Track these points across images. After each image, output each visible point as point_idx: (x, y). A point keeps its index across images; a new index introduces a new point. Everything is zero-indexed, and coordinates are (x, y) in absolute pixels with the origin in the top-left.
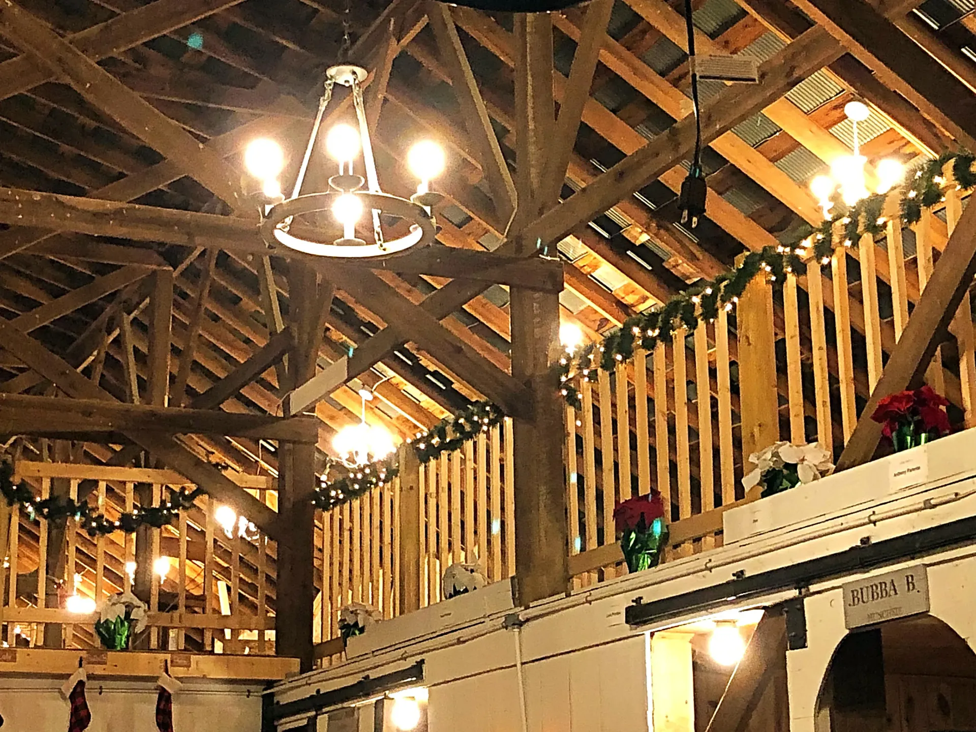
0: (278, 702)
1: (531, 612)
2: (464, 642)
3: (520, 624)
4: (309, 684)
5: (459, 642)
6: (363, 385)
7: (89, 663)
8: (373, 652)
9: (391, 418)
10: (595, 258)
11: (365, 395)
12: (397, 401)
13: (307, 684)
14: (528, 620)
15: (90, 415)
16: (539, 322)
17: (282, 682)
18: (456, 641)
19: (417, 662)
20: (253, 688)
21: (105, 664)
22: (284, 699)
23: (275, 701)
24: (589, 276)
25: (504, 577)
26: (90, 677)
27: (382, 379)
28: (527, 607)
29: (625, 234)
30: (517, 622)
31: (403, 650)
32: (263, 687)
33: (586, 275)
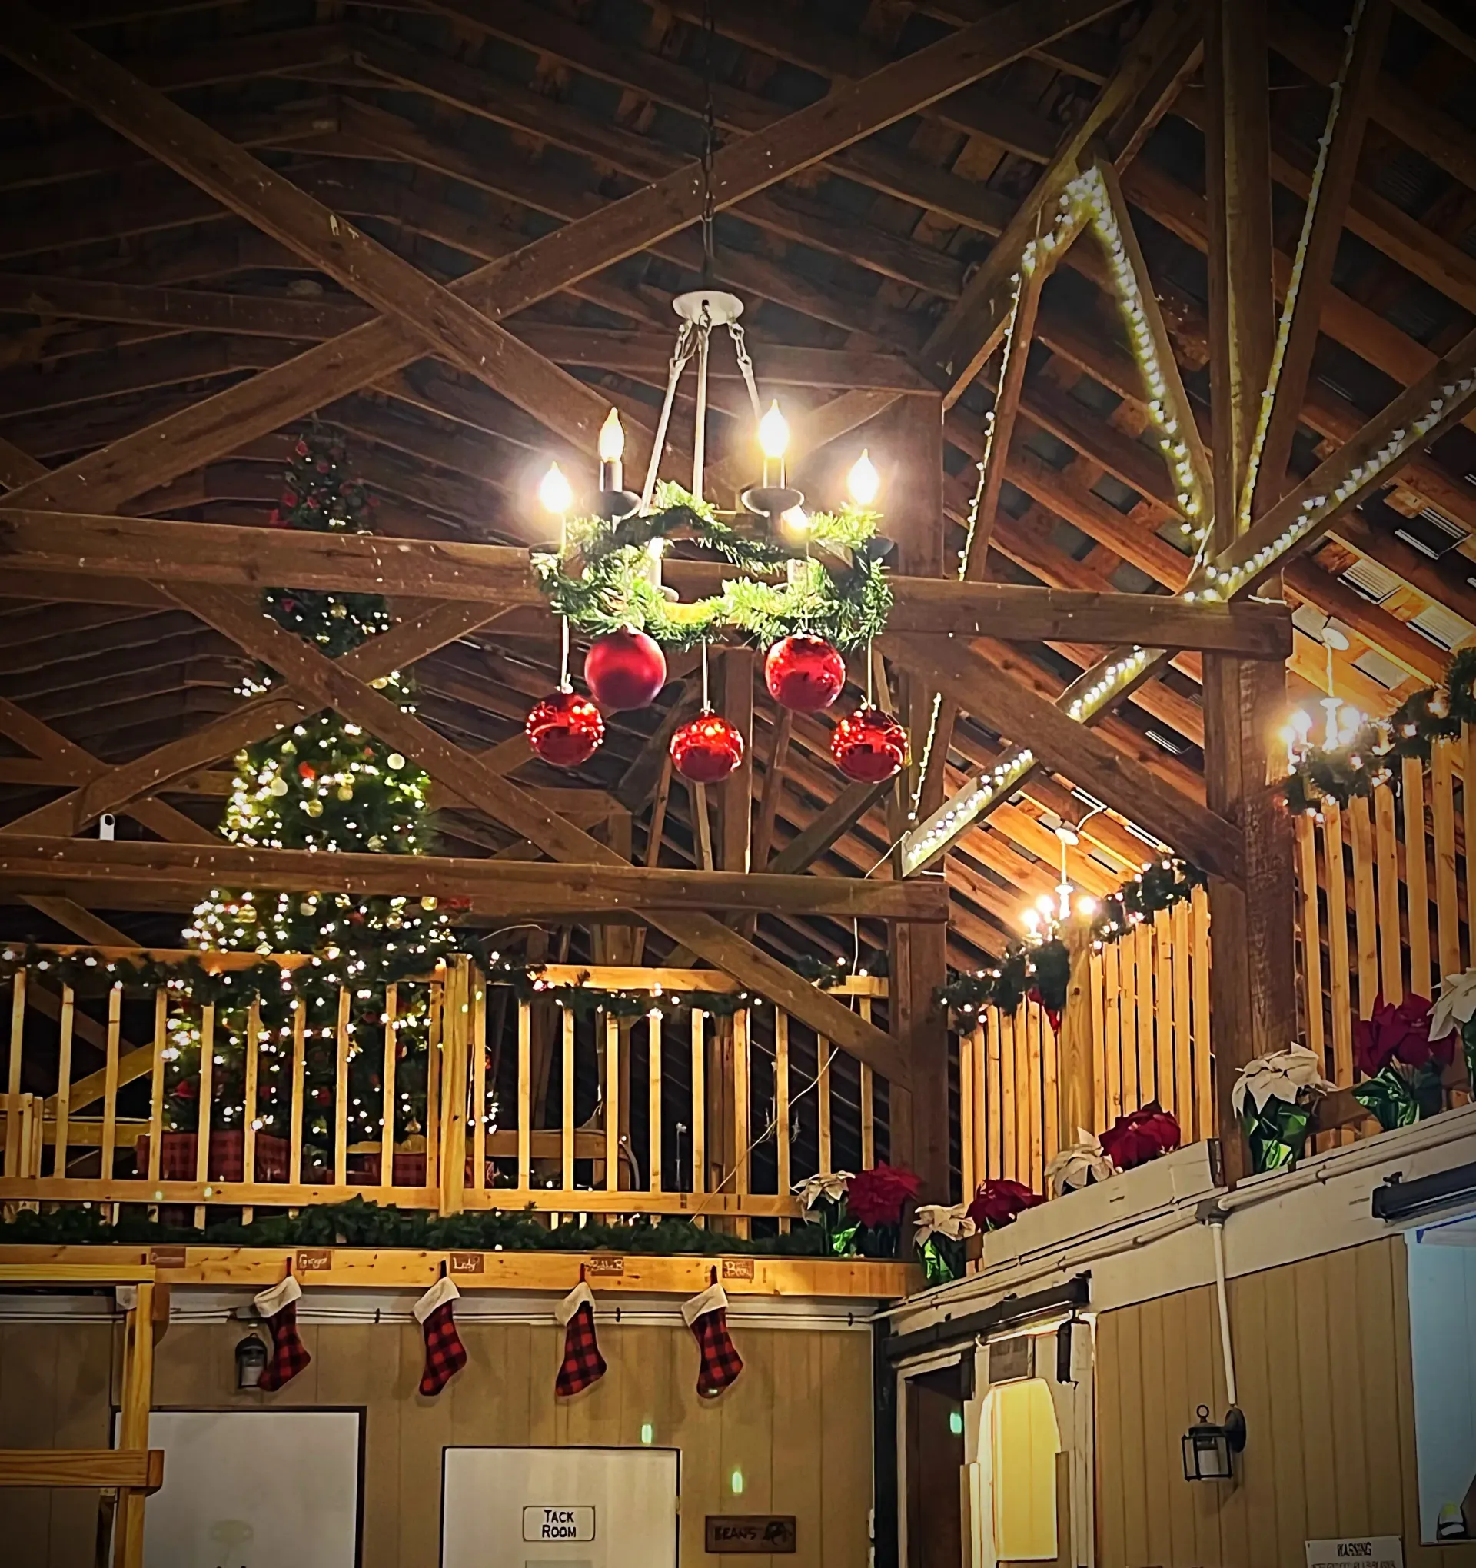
0: (896, 1333)
1: (1238, 1197)
2: (1144, 1244)
3: (1222, 1217)
4: (936, 1306)
5: (1136, 1244)
6: (1063, 820)
7: (594, 1274)
8: (1020, 1257)
9: (1115, 872)
10: (1414, 595)
11: (1067, 837)
12: (1118, 844)
13: (932, 1306)
14: (1232, 1210)
15: (584, 887)
16: (1249, 711)
17: (901, 1302)
18: (1131, 1242)
19: (1078, 1275)
20: (855, 1309)
21: (620, 1273)
22: (905, 1328)
23: (892, 1331)
24: (1408, 624)
25: (1196, 1139)
26: (598, 1294)
27: (1092, 809)
28: (1233, 1188)
29: (1459, 550)
30: (1215, 1212)
31: (1060, 1255)
32: (876, 1308)
33: (1403, 623)
